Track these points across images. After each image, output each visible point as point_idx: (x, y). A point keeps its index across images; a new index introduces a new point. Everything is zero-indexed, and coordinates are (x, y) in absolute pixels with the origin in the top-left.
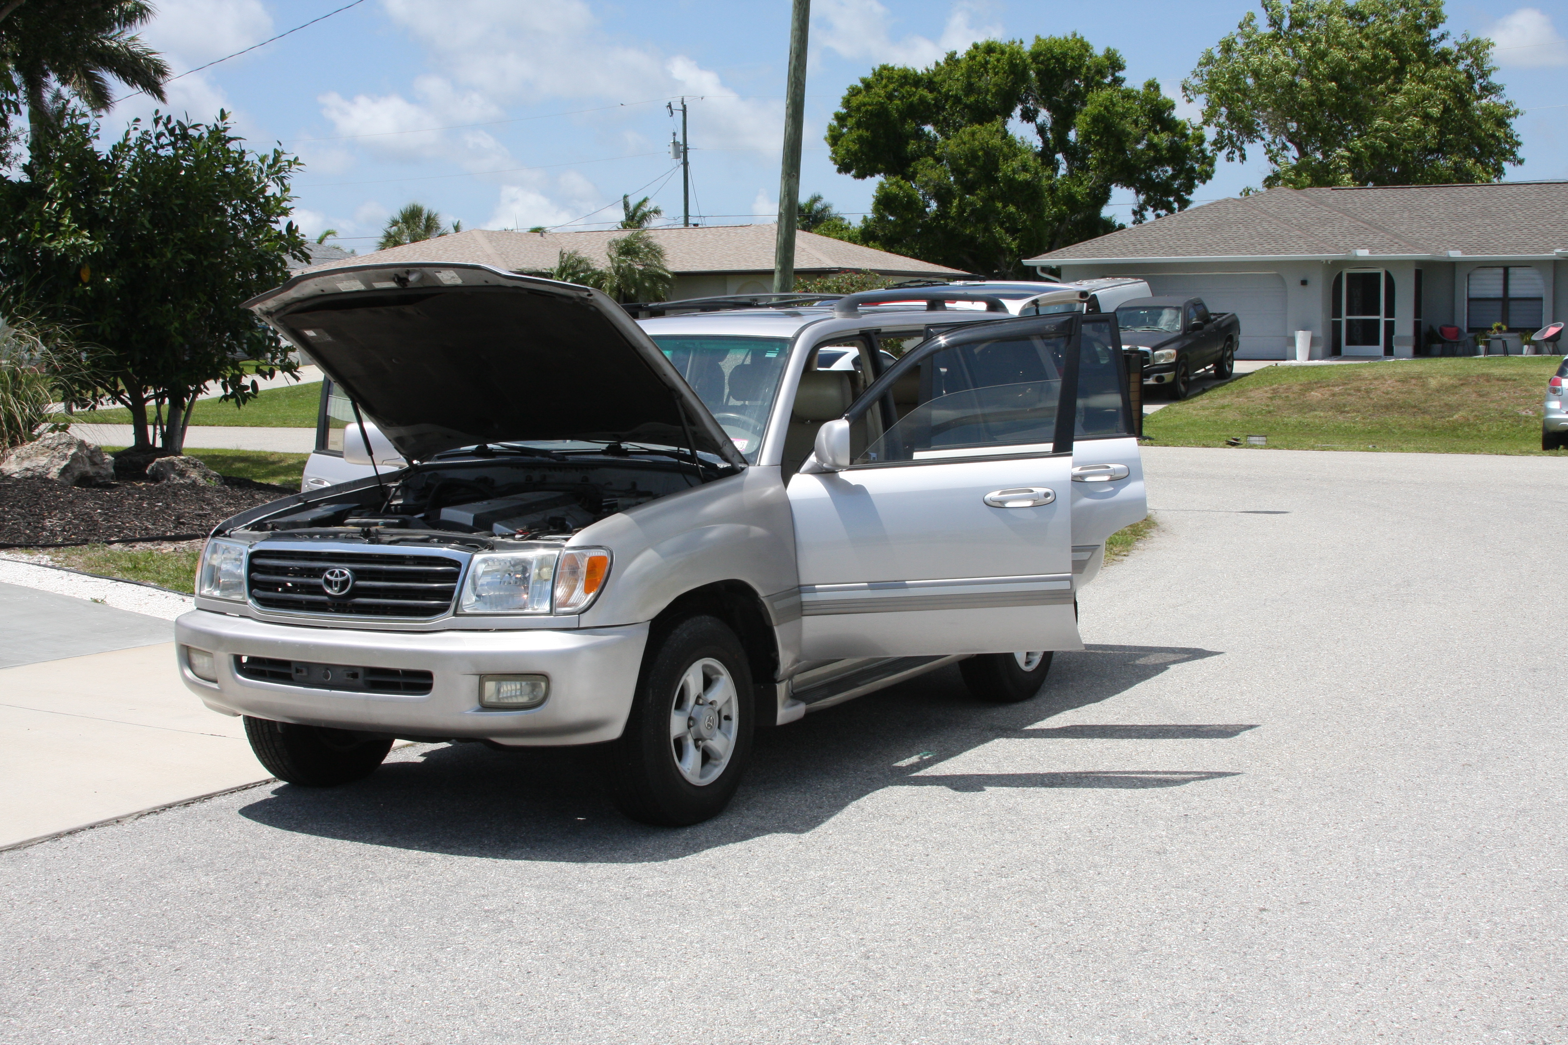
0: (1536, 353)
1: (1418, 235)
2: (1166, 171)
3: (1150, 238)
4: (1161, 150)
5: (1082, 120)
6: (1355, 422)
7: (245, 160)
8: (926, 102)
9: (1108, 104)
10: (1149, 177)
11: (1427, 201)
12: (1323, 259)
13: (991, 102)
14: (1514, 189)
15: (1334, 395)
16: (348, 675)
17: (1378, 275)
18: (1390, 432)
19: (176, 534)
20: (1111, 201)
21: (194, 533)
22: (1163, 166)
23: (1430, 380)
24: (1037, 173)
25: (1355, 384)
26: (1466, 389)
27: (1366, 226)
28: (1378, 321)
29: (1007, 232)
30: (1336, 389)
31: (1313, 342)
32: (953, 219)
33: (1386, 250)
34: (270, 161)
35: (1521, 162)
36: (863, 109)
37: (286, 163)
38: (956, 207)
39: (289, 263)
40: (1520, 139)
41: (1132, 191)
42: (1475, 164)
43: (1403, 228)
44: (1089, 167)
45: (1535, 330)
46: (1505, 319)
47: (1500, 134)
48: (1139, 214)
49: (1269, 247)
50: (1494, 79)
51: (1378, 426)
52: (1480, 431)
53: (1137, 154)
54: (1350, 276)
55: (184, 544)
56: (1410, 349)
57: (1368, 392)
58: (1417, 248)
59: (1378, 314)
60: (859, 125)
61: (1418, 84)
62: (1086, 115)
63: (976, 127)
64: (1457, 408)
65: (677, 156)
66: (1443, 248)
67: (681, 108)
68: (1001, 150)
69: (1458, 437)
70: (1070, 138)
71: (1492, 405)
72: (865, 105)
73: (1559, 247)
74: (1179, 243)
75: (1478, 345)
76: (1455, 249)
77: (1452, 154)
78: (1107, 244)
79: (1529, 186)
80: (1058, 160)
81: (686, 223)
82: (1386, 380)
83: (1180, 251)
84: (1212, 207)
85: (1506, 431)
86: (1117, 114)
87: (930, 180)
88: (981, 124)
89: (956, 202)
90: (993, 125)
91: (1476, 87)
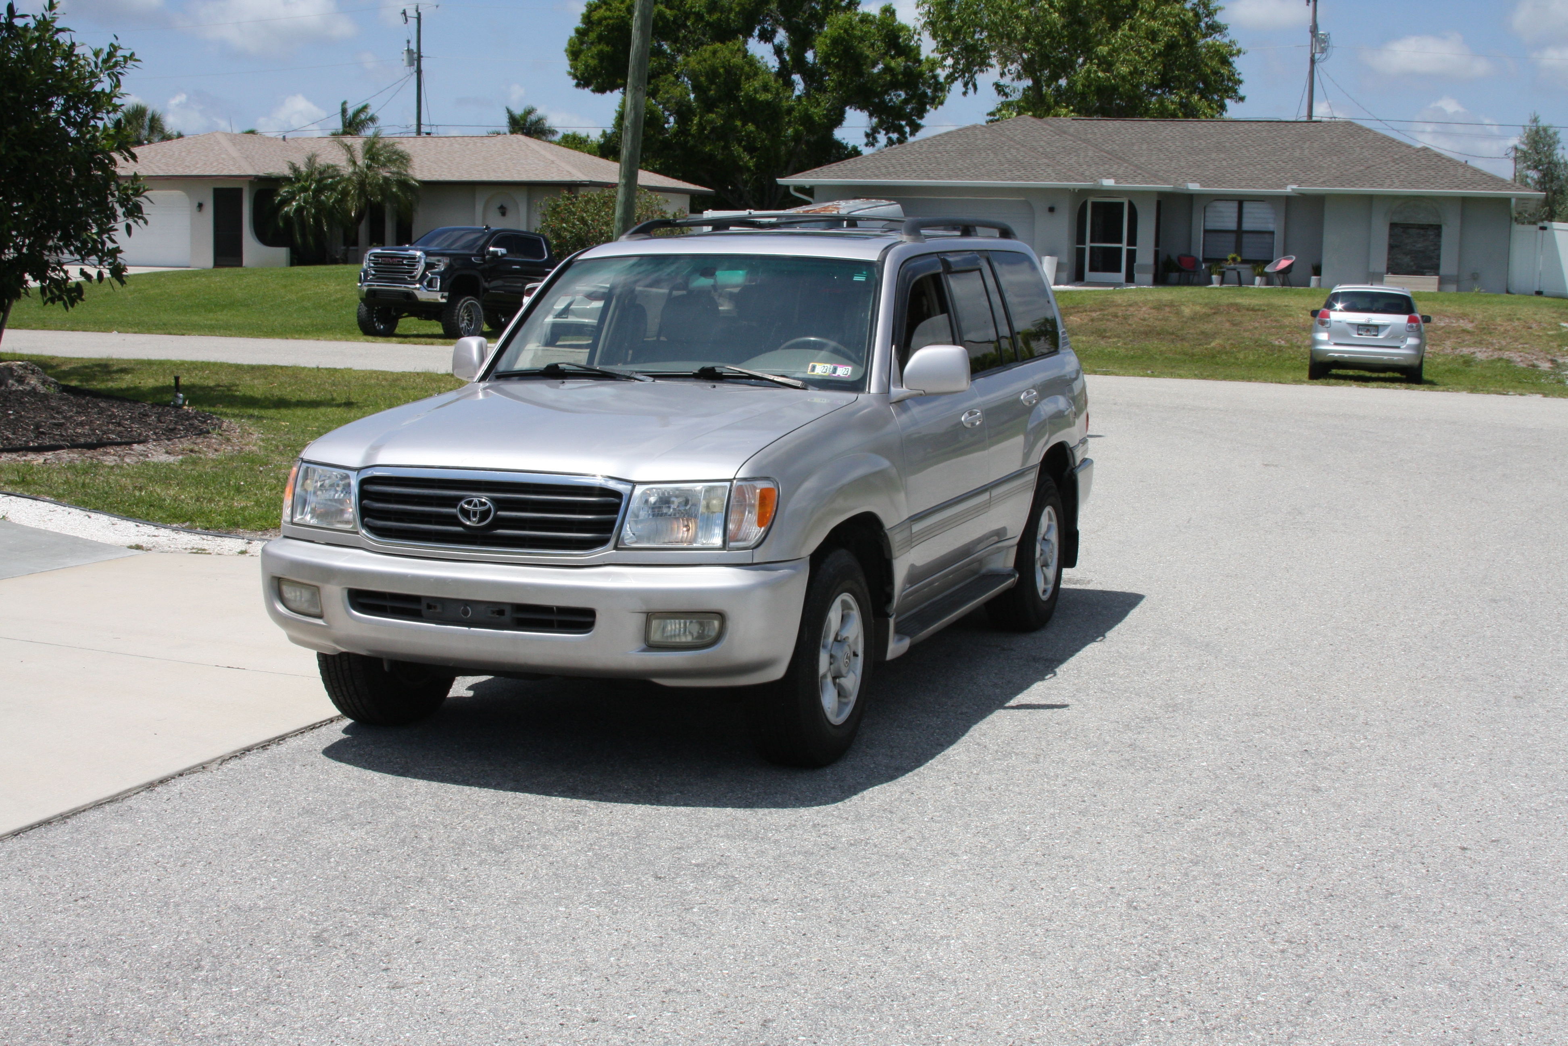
0: (1267, 284)
1: (1157, 166)
2: (900, 96)
3: (902, 161)
4: (897, 74)
5: (822, 43)
6: (1118, 348)
7: (75, 53)
8: (665, 17)
9: (847, 27)
10: (883, 102)
11: (1164, 134)
12: (1071, 187)
13: (734, 21)
14: (1246, 126)
15: (1092, 320)
16: (493, 612)
17: (1122, 204)
18: (1152, 358)
19: (39, 444)
20: (845, 124)
21: (58, 443)
22: (896, 90)
23: (1183, 308)
24: (778, 94)
25: (1111, 310)
26: (1219, 318)
27: (1110, 157)
28: (1120, 249)
29: (745, 150)
30: (1094, 315)
31: (1059, 267)
32: (693, 136)
33: (1130, 181)
34: (104, 55)
35: (1242, 99)
36: (604, 23)
37: (122, 59)
38: (696, 124)
39: (118, 162)
40: (1241, 77)
41: (865, 114)
42: (1200, 100)
43: (1142, 160)
44: (826, 88)
45: (1268, 262)
46: (1238, 249)
47: (1224, 71)
48: (871, 137)
49: (1018, 174)
50: (1219, 18)
51: (1140, 352)
52: (1237, 359)
53: (875, 79)
54: (1094, 205)
55: (49, 455)
56: (1150, 277)
57: (1125, 318)
58: (1159, 179)
59: (1120, 242)
60: (600, 39)
61: (1149, 20)
62: (826, 37)
63: (718, 45)
64: (1214, 335)
65: (411, 64)
66: (1181, 181)
67: (416, 15)
68: (742, 69)
69: (1218, 364)
70: (808, 60)
71: (1246, 334)
72: (606, 19)
73: (1292, 183)
74: (930, 167)
75: (1212, 274)
76: (1193, 181)
77: (1178, 89)
78: (859, 166)
79: (1260, 124)
80: (794, 82)
81: (419, 132)
82: (1140, 307)
83: (932, 175)
84: (961, 132)
85: (1263, 360)
86: (856, 38)
87: (672, 97)
88: (723, 42)
89: (696, 120)
90: (735, 44)
91: (1203, 25)
